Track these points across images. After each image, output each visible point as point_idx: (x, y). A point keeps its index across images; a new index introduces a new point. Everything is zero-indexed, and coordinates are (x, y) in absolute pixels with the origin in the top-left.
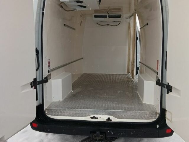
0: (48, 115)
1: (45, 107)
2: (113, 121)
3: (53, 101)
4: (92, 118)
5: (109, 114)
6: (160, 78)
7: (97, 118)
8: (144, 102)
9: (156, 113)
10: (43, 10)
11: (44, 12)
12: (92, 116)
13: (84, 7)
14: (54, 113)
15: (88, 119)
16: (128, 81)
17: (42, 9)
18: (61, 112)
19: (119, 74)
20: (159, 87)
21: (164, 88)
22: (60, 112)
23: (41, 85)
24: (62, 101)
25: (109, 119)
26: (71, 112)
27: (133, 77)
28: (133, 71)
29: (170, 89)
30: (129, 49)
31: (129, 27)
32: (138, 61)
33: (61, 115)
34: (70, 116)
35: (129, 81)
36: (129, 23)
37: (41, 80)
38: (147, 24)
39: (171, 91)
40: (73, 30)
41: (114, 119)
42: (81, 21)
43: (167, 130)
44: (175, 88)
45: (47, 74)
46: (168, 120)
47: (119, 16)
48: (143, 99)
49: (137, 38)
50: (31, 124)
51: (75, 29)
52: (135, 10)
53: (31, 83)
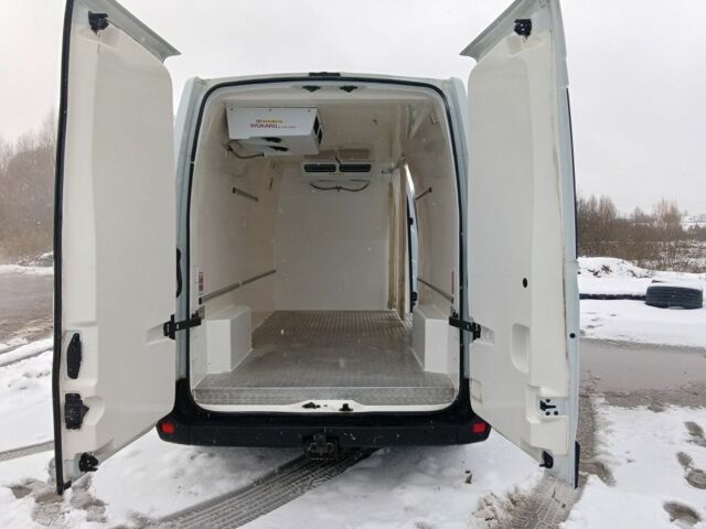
0: (200, 405)
1: (193, 386)
2: (355, 411)
3: (209, 372)
4: (306, 406)
5: (346, 397)
6: (458, 311)
7: (319, 406)
8: (427, 369)
9: (453, 390)
10: (193, 158)
11: (195, 163)
12: (307, 402)
13: (284, 149)
14: (213, 400)
15: (296, 408)
16: (391, 327)
17: (189, 158)
18: (231, 397)
19: (370, 312)
20: (456, 331)
21: (465, 332)
22: (228, 396)
23: (184, 331)
24: (232, 372)
25: (346, 407)
26: (257, 395)
27: (402, 317)
28: (402, 300)
29: (476, 331)
30: (392, 248)
31: (391, 194)
32: (414, 278)
33: (231, 403)
34: (253, 404)
35: (394, 324)
36: (391, 185)
37: (184, 319)
38: (430, 190)
39: (479, 337)
40: (253, 202)
41: (357, 408)
42: (272, 180)
43: (476, 426)
44: (487, 329)
45: (198, 307)
46: (475, 399)
47: (366, 168)
48: (423, 363)
49: (410, 221)
50: (161, 426)
51: (256, 199)
52: (403, 155)
53: (166, 324)
